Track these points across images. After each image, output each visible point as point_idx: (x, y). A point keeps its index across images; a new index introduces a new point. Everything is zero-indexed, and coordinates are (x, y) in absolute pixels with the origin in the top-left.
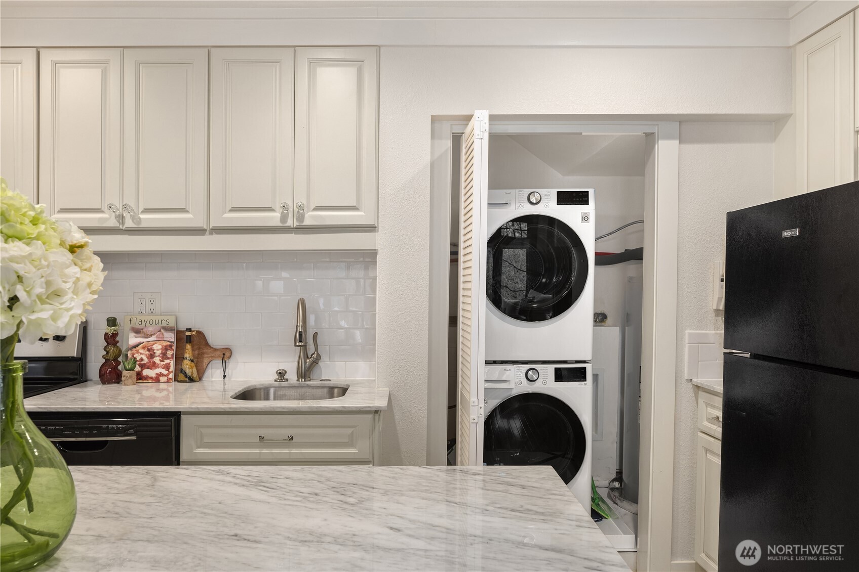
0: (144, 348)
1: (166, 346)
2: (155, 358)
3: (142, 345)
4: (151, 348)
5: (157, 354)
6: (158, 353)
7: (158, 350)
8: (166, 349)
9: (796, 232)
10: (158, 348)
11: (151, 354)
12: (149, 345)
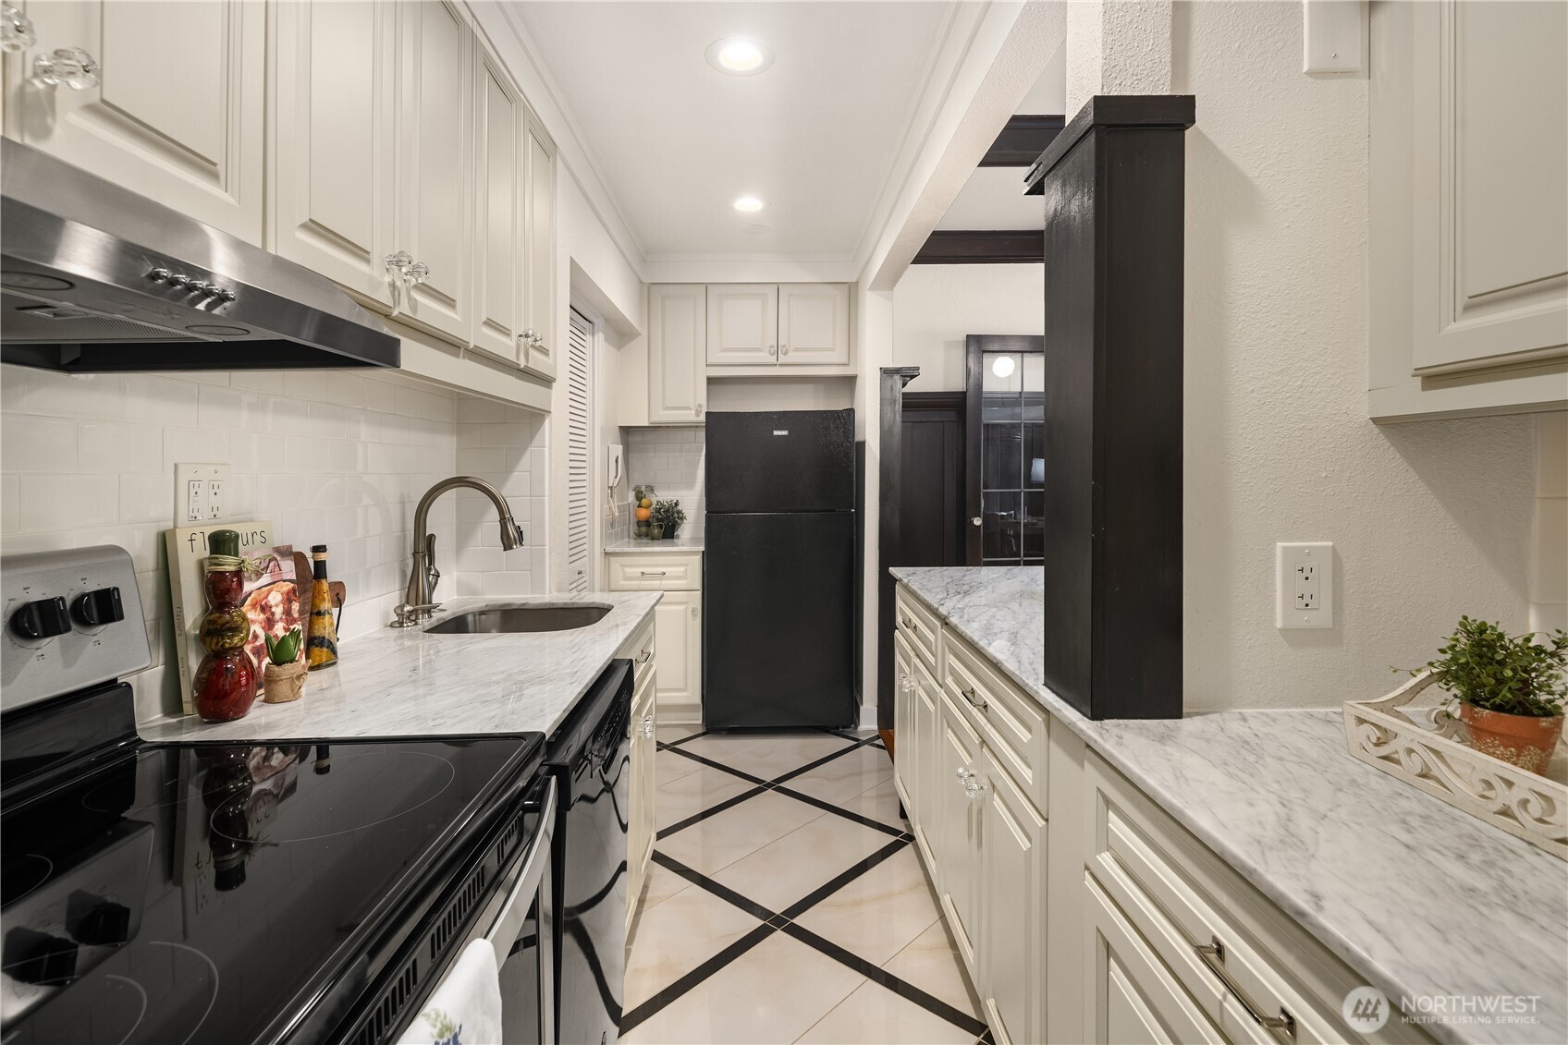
0: (254, 606)
1: (288, 593)
2: (276, 626)
3: (249, 599)
4: (266, 603)
5: (278, 616)
6: (278, 611)
7: (277, 606)
8: (288, 600)
9: (785, 433)
10: (275, 598)
11: (268, 619)
12: (262, 596)
